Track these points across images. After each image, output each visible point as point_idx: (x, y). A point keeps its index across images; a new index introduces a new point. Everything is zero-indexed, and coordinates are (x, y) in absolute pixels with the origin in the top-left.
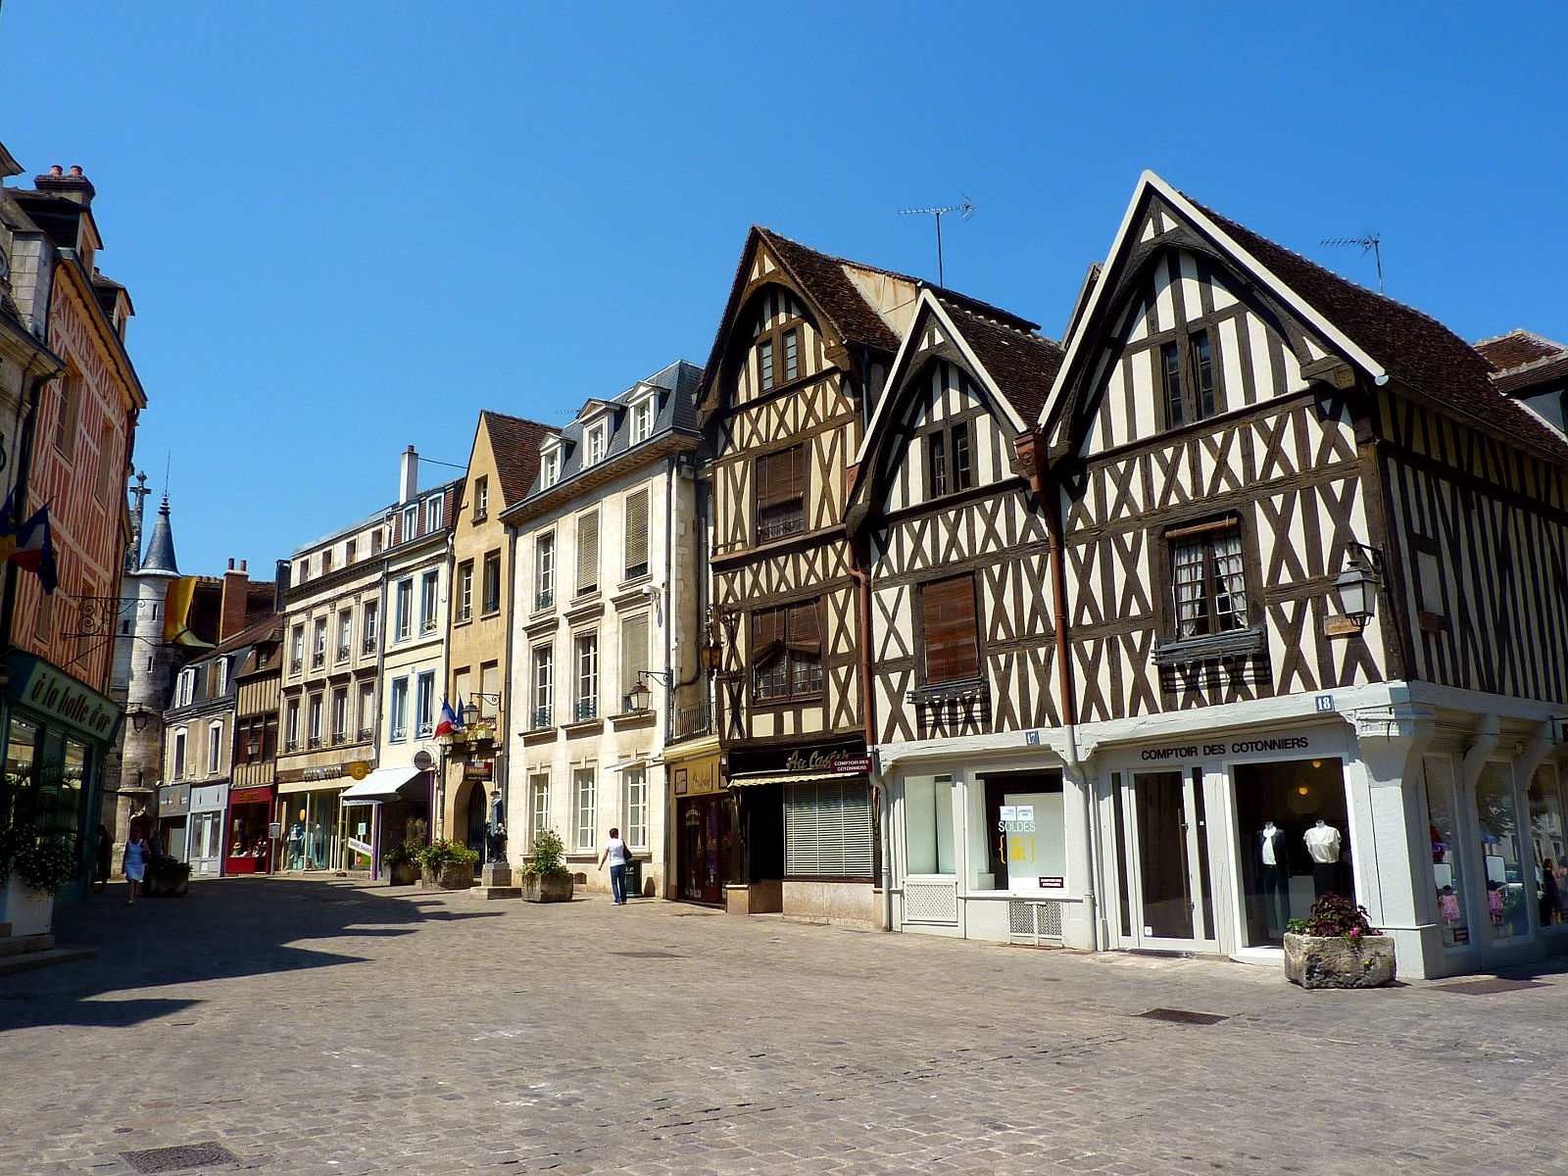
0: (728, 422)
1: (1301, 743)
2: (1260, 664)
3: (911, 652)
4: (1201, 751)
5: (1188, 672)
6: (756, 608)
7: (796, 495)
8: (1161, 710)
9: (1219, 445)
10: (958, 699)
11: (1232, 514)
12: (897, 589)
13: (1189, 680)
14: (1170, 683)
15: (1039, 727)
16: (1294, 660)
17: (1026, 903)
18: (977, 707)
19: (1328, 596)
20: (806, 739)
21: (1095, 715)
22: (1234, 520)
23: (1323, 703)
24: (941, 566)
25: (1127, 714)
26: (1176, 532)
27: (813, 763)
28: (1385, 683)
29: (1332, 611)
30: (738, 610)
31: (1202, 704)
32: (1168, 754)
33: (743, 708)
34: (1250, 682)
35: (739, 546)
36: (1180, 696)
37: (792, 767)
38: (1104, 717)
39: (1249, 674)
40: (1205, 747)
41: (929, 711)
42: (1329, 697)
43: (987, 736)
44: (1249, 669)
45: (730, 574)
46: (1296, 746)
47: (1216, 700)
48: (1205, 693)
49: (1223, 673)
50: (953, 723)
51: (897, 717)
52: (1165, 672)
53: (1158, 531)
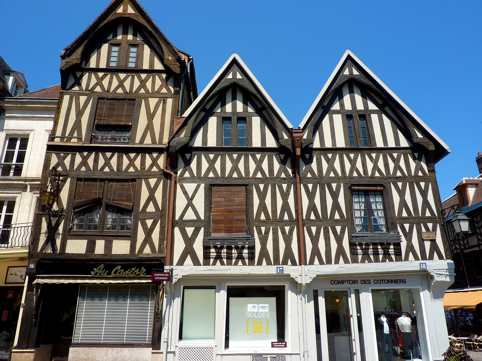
0: (78, 74)
1: (404, 281)
2: (396, 247)
3: (203, 218)
4: (359, 282)
5: (364, 247)
6: (81, 177)
7: (127, 123)
8: (351, 262)
9: (374, 158)
10: (233, 246)
11: (381, 185)
12: (196, 185)
13: (364, 250)
14: (355, 251)
15: (284, 265)
16: (410, 248)
17: (263, 356)
18: (246, 251)
19: (422, 224)
20: (113, 258)
21: (316, 261)
22: (382, 188)
23: (423, 266)
24: (226, 178)
25: (333, 262)
26: (356, 188)
27: (115, 273)
28: (445, 260)
29: (424, 230)
30: (66, 176)
31: (370, 261)
32: (344, 282)
33: (59, 234)
34: (392, 254)
35: (74, 140)
36: (360, 257)
37: (96, 274)
38: (321, 262)
39: (391, 251)
40: (361, 281)
41: (212, 250)
42: (425, 264)
43: (251, 267)
44: (392, 249)
45: (62, 155)
46: (401, 282)
47: (377, 260)
48: (372, 257)
49: (380, 249)
50: (229, 258)
51: (189, 251)
52: (352, 245)
53: (349, 185)
